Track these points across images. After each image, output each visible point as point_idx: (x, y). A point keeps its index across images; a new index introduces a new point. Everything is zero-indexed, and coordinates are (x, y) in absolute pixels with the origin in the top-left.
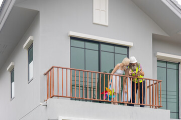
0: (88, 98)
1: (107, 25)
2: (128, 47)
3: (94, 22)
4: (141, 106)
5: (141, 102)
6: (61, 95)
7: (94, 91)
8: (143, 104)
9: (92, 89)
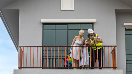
0: (48, 67)
1: (73, 9)
2: (92, 24)
3: (62, 9)
4: (100, 69)
5: (100, 65)
6: (26, 66)
7: (52, 60)
8: (101, 67)
9: (51, 59)
